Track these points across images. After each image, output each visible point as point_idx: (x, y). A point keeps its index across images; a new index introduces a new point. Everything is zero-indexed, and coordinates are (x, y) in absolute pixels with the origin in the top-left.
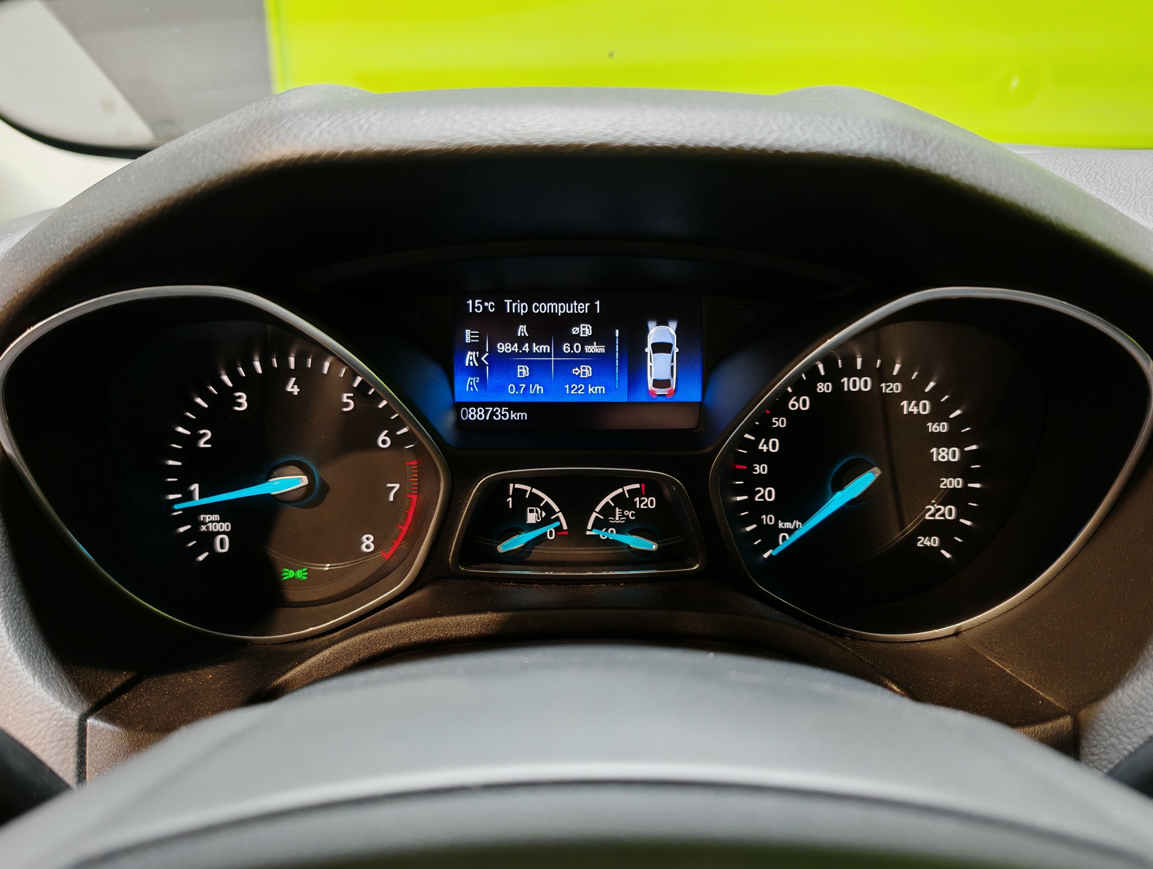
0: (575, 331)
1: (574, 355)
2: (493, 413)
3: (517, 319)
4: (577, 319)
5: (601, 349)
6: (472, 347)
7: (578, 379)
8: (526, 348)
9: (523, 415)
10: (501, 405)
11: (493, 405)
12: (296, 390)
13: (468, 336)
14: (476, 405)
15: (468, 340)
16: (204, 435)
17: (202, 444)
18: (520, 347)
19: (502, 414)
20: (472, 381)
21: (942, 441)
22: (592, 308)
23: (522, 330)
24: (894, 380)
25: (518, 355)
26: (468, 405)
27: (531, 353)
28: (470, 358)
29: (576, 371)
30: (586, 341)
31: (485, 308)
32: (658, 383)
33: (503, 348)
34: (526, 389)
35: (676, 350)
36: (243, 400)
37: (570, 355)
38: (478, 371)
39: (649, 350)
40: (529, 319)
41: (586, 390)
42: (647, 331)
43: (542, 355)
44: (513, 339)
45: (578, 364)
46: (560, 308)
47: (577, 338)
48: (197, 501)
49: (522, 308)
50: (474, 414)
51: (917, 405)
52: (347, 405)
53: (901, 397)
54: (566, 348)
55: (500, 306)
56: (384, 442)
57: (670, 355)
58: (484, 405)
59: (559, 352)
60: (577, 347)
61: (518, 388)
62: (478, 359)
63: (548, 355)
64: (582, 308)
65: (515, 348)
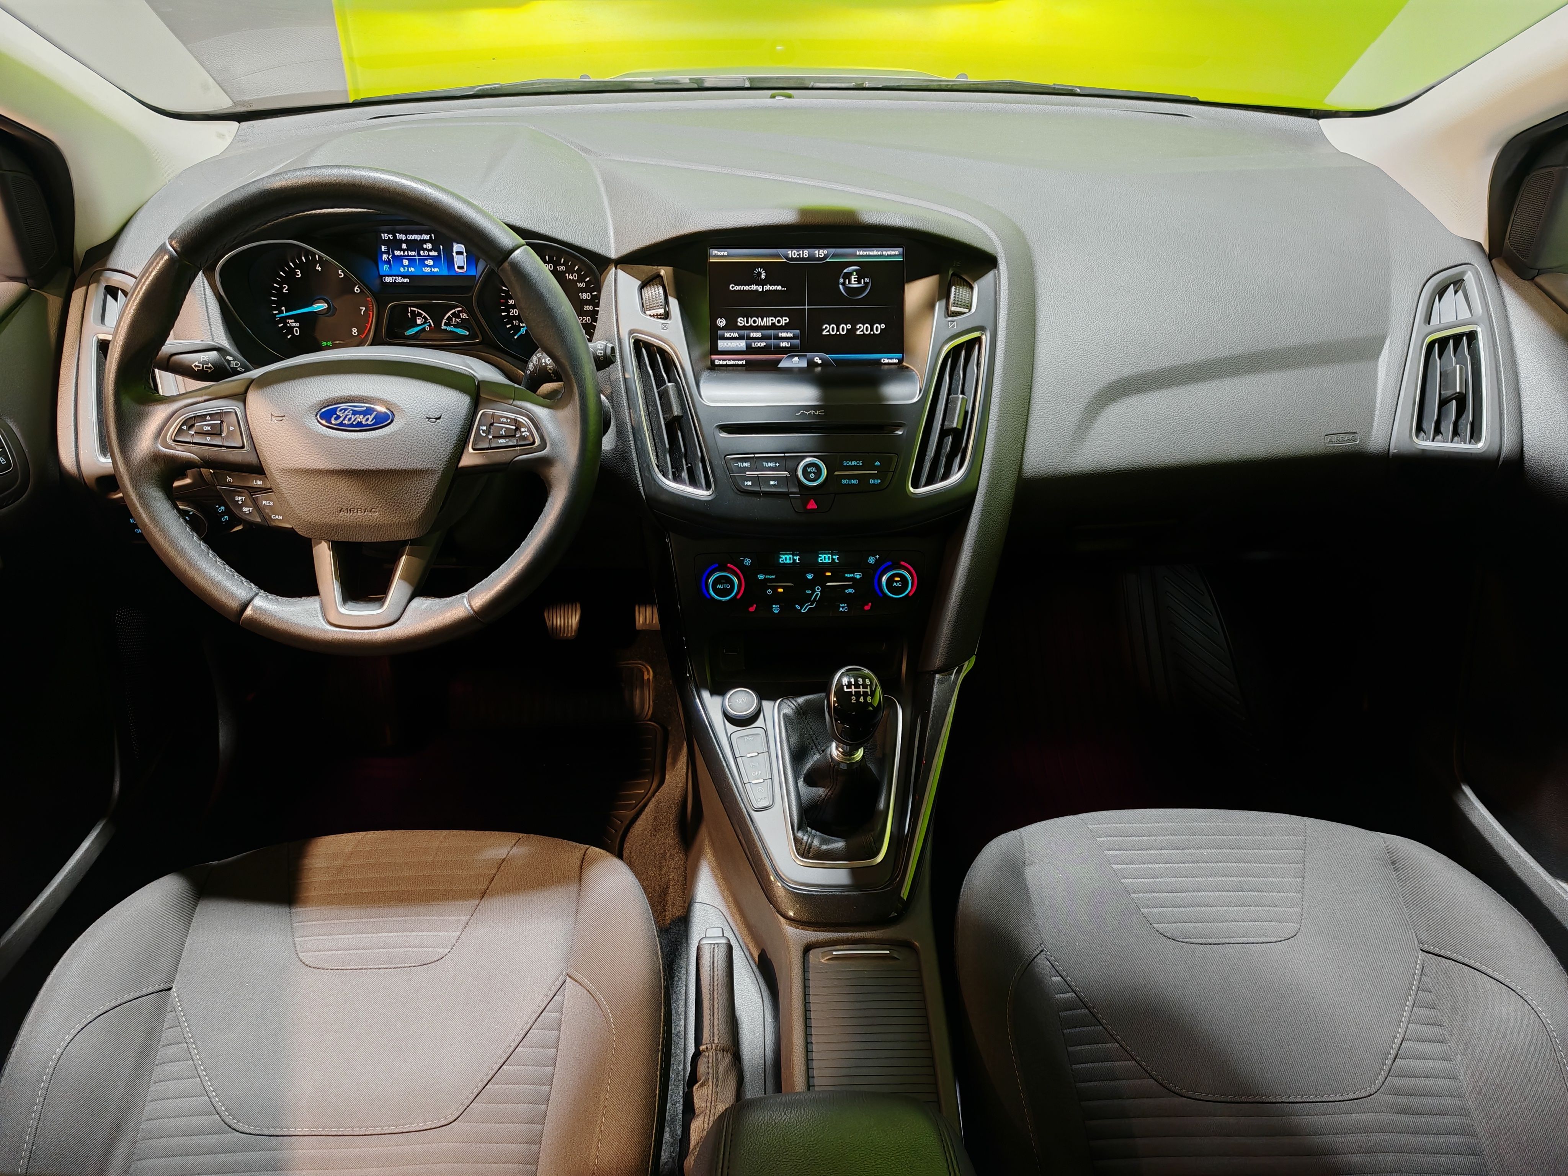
0: (425, 246)
1: (425, 256)
2: (395, 279)
3: (401, 241)
4: (425, 242)
5: (436, 254)
6: (385, 253)
7: (427, 266)
8: (406, 253)
9: (407, 280)
10: (398, 276)
11: (395, 276)
12: (320, 269)
13: (383, 248)
14: (389, 276)
15: (383, 250)
16: (285, 287)
17: (284, 291)
18: (404, 253)
19: (399, 280)
20: (386, 267)
21: (582, 290)
22: (431, 237)
23: (404, 246)
24: (562, 265)
25: (403, 256)
26: (386, 276)
27: (408, 255)
28: (385, 257)
29: (426, 262)
30: (429, 250)
31: (389, 237)
32: (459, 267)
33: (397, 253)
34: (408, 269)
35: (465, 254)
36: (299, 273)
37: (424, 256)
38: (388, 262)
39: (454, 254)
40: (407, 241)
41: (431, 270)
42: (452, 246)
43: (413, 256)
44: (401, 249)
45: (427, 259)
46: (418, 237)
47: (426, 249)
48: (285, 314)
49: (403, 237)
50: (388, 280)
51: (572, 275)
52: (341, 275)
53: (565, 272)
54: (422, 253)
55: (395, 237)
56: (357, 290)
57: (462, 256)
58: (391, 276)
59: (419, 255)
60: (426, 253)
61: (404, 269)
62: (388, 258)
63: (415, 256)
64: (427, 237)
65: (402, 253)
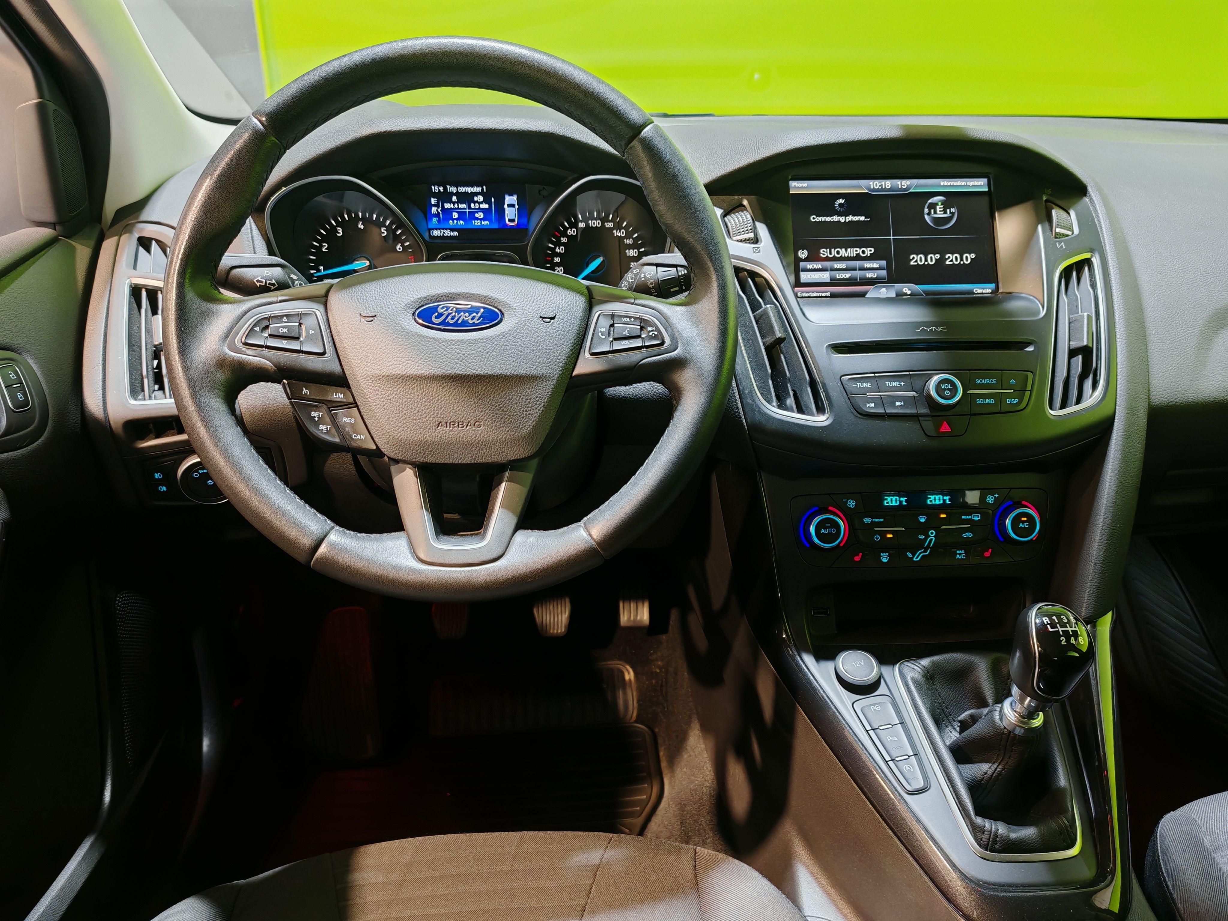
0: (476, 199)
1: (476, 209)
2: (444, 233)
3: (452, 194)
4: (476, 194)
5: (487, 206)
6: (434, 205)
7: (477, 219)
8: (456, 206)
9: (456, 234)
10: (446, 229)
11: (443, 229)
12: (362, 227)
13: (433, 201)
14: (436, 229)
15: (433, 203)
16: (325, 246)
17: (324, 250)
18: (454, 206)
19: (448, 233)
20: (435, 220)
21: (630, 247)
22: (482, 189)
23: (454, 198)
24: (610, 221)
25: (453, 209)
26: (433, 229)
27: (458, 208)
28: (434, 210)
29: (477, 215)
30: (479, 203)
31: (439, 190)
32: (510, 220)
33: (447, 206)
34: (457, 223)
35: (517, 207)
36: (340, 231)
37: (474, 209)
38: (437, 215)
39: (506, 206)
40: (457, 194)
41: (481, 223)
42: (504, 198)
43: (463, 209)
44: (451, 202)
45: (477, 212)
46: (470, 190)
47: (477, 202)
48: (323, 272)
49: (454, 189)
50: (436, 233)
51: (620, 232)
52: (383, 233)
53: (612, 229)
54: (472, 205)
55: (445, 189)
56: (399, 249)
57: (514, 209)
58: (440, 229)
59: (469, 207)
60: (477, 206)
61: (453, 223)
62: (437, 211)
63: (465, 209)
64: (478, 189)
65: (452, 206)
